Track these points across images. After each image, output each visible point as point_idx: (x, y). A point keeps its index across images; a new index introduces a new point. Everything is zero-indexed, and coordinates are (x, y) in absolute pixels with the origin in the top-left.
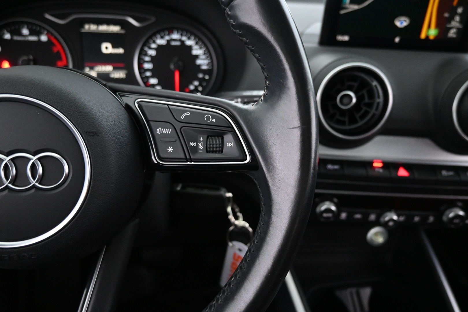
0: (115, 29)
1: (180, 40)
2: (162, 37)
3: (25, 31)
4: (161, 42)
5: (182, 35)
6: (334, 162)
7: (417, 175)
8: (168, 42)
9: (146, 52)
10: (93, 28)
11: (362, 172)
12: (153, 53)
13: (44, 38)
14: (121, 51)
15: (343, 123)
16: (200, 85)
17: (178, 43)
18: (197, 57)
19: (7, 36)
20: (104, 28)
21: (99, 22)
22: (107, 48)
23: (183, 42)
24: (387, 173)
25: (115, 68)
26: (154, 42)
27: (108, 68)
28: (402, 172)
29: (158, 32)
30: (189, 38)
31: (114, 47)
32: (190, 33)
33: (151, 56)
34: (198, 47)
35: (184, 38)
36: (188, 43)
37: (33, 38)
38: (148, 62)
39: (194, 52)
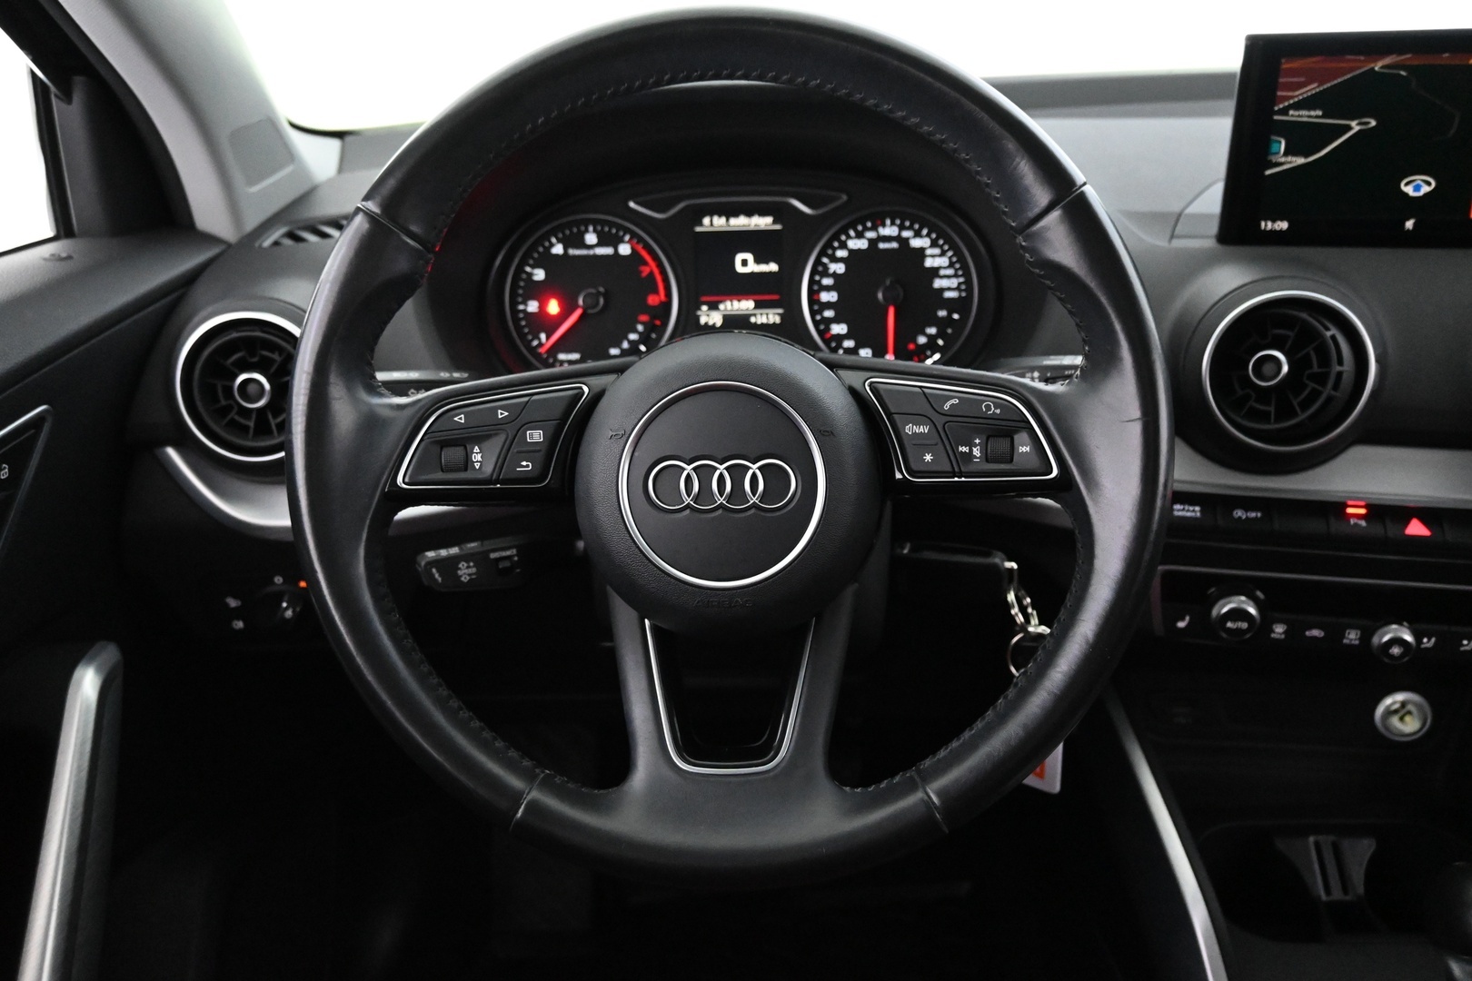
0: (763, 222)
1: (898, 239)
2: (860, 235)
3: (591, 238)
4: (857, 244)
5: (902, 228)
6: (1248, 502)
7: (1451, 535)
8: (873, 242)
9: (825, 267)
10: (719, 223)
11: (1314, 526)
12: (839, 268)
13: (625, 249)
14: (773, 267)
15: (1264, 417)
16: (940, 334)
17: (894, 245)
18: (935, 272)
19: (558, 249)
20: (740, 222)
21: (730, 212)
22: (746, 264)
23: (904, 242)
24: (1378, 530)
25: (759, 305)
26: (843, 246)
27: (746, 305)
28: (1416, 528)
29: (853, 225)
30: (918, 234)
31: (758, 261)
32: (919, 222)
33: (835, 275)
34: (937, 251)
35: (906, 234)
36: (916, 243)
37: (608, 251)
38: (828, 289)
39: (929, 263)
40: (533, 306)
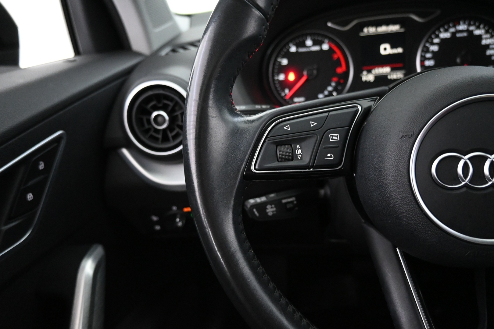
0: (394, 28)
1: (468, 31)
2: (446, 31)
3: (309, 42)
4: (445, 35)
5: (469, 25)
8: (454, 34)
9: (428, 49)
10: (371, 30)
12: (435, 48)
13: (325, 47)
14: (400, 50)
17: (465, 34)
18: (487, 47)
19: (293, 49)
20: (383, 29)
21: (377, 24)
22: (386, 49)
23: (470, 33)
25: (393, 69)
26: (437, 36)
27: (386, 70)
29: (443, 26)
30: (478, 28)
31: (392, 47)
32: (478, 21)
33: (433, 52)
34: (488, 36)
35: (472, 28)
36: (477, 32)
37: (316, 48)
38: (429, 59)
39: (484, 42)
40: (282, 77)
